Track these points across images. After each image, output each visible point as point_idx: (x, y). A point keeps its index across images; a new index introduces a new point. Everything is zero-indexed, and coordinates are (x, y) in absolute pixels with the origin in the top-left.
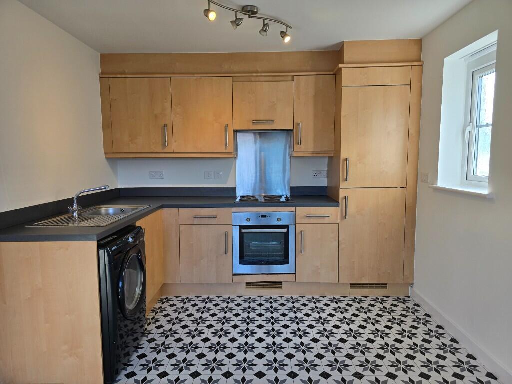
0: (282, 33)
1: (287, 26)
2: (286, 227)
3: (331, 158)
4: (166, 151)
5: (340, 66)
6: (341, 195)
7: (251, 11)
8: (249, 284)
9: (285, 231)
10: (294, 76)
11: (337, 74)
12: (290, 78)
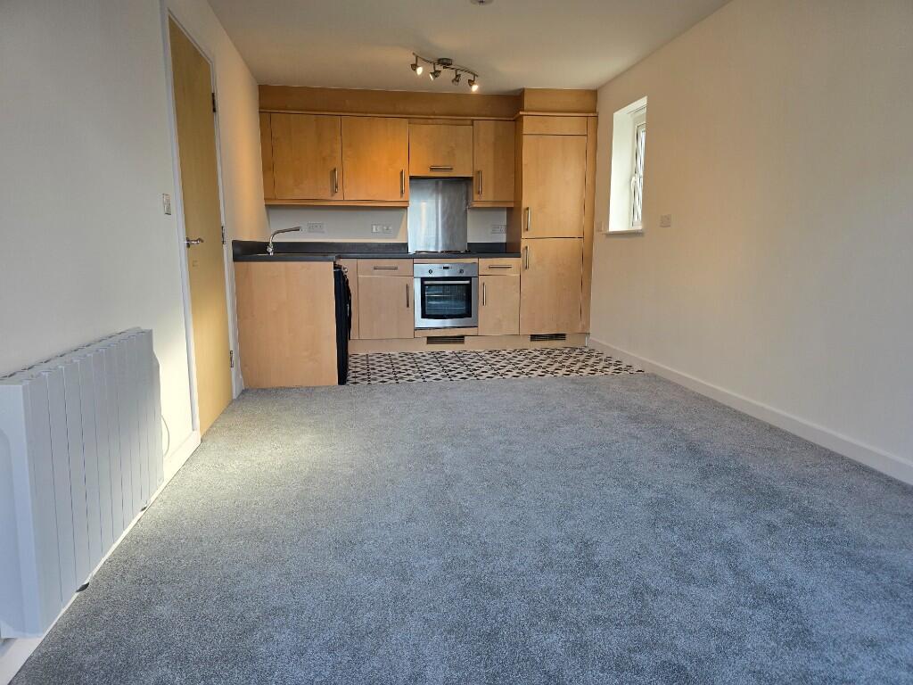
0: (469, 81)
1: (475, 75)
2: (469, 278)
3: (510, 210)
4: (334, 198)
5: (521, 113)
6: (523, 246)
7: (446, 63)
8: (431, 340)
9: (467, 282)
10: (473, 120)
11: (518, 121)
12: (469, 122)
